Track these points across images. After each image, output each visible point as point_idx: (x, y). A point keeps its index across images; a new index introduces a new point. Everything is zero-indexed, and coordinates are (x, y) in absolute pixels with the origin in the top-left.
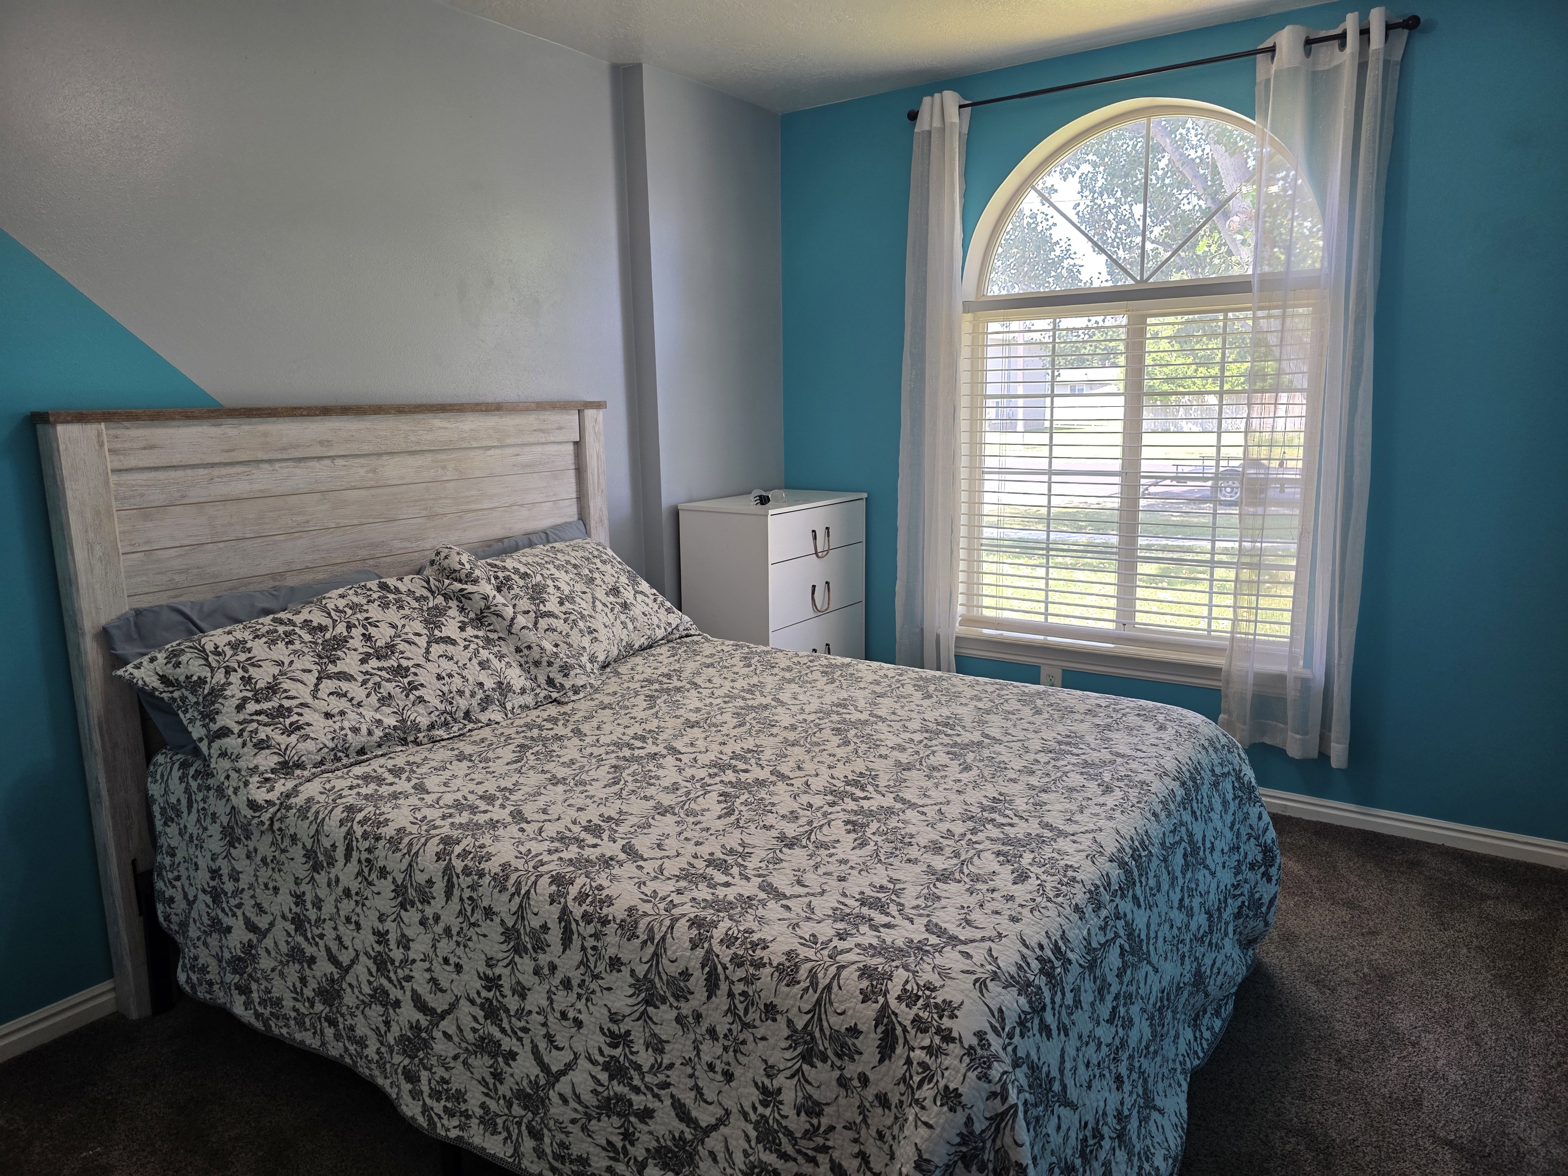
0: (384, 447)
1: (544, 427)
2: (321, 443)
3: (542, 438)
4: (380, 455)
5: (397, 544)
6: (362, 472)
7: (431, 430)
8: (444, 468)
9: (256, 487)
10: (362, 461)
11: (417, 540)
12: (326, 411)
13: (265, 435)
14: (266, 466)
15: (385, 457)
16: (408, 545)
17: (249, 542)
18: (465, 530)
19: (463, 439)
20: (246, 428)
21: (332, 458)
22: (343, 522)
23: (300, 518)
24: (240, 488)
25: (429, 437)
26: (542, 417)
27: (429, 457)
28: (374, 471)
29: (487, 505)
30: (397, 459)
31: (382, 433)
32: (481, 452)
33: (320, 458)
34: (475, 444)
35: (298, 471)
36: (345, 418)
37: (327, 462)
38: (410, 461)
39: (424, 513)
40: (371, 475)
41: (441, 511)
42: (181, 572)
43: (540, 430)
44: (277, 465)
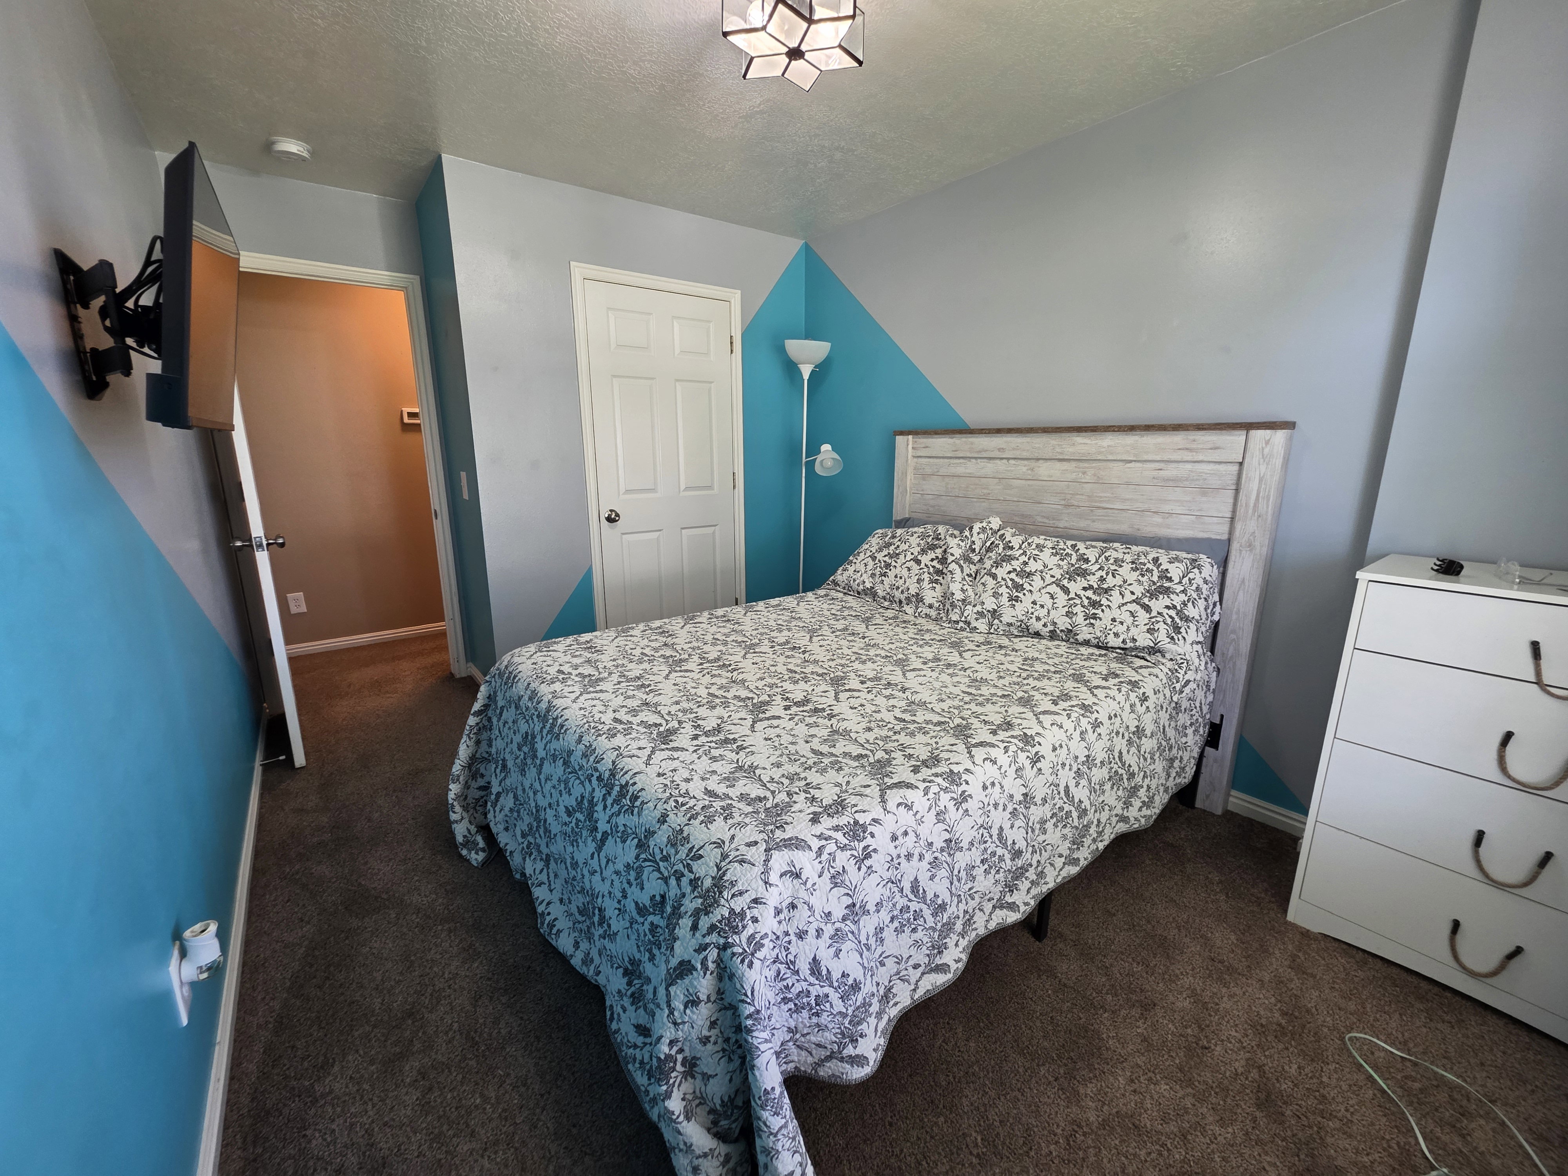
0: (1036, 455)
1: (1194, 446)
2: (999, 450)
3: (1188, 456)
4: (1038, 459)
5: (1039, 519)
6: (1024, 469)
7: (1074, 444)
8: (1084, 473)
9: (968, 471)
10: (1026, 462)
11: (1054, 519)
12: (999, 431)
13: (972, 443)
14: (974, 460)
15: (1041, 462)
16: (1047, 521)
17: (961, 499)
18: (1094, 521)
19: (1100, 453)
20: (964, 439)
21: (1008, 459)
22: (1008, 498)
23: (985, 491)
24: (960, 470)
25: (1071, 450)
26: (1192, 438)
27: (1074, 464)
28: (1032, 470)
29: (1118, 506)
30: (1049, 463)
31: (1037, 446)
32: (1120, 464)
33: (1002, 459)
34: (1110, 457)
35: (989, 465)
36: (1009, 435)
37: (1005, 461)
38: (1058, 465)
39: (1063, 502)
40: (1029, 472)
41: (1076, 503)
42: (932, 506)
43: (1187, 449)
44: (979, 460)
